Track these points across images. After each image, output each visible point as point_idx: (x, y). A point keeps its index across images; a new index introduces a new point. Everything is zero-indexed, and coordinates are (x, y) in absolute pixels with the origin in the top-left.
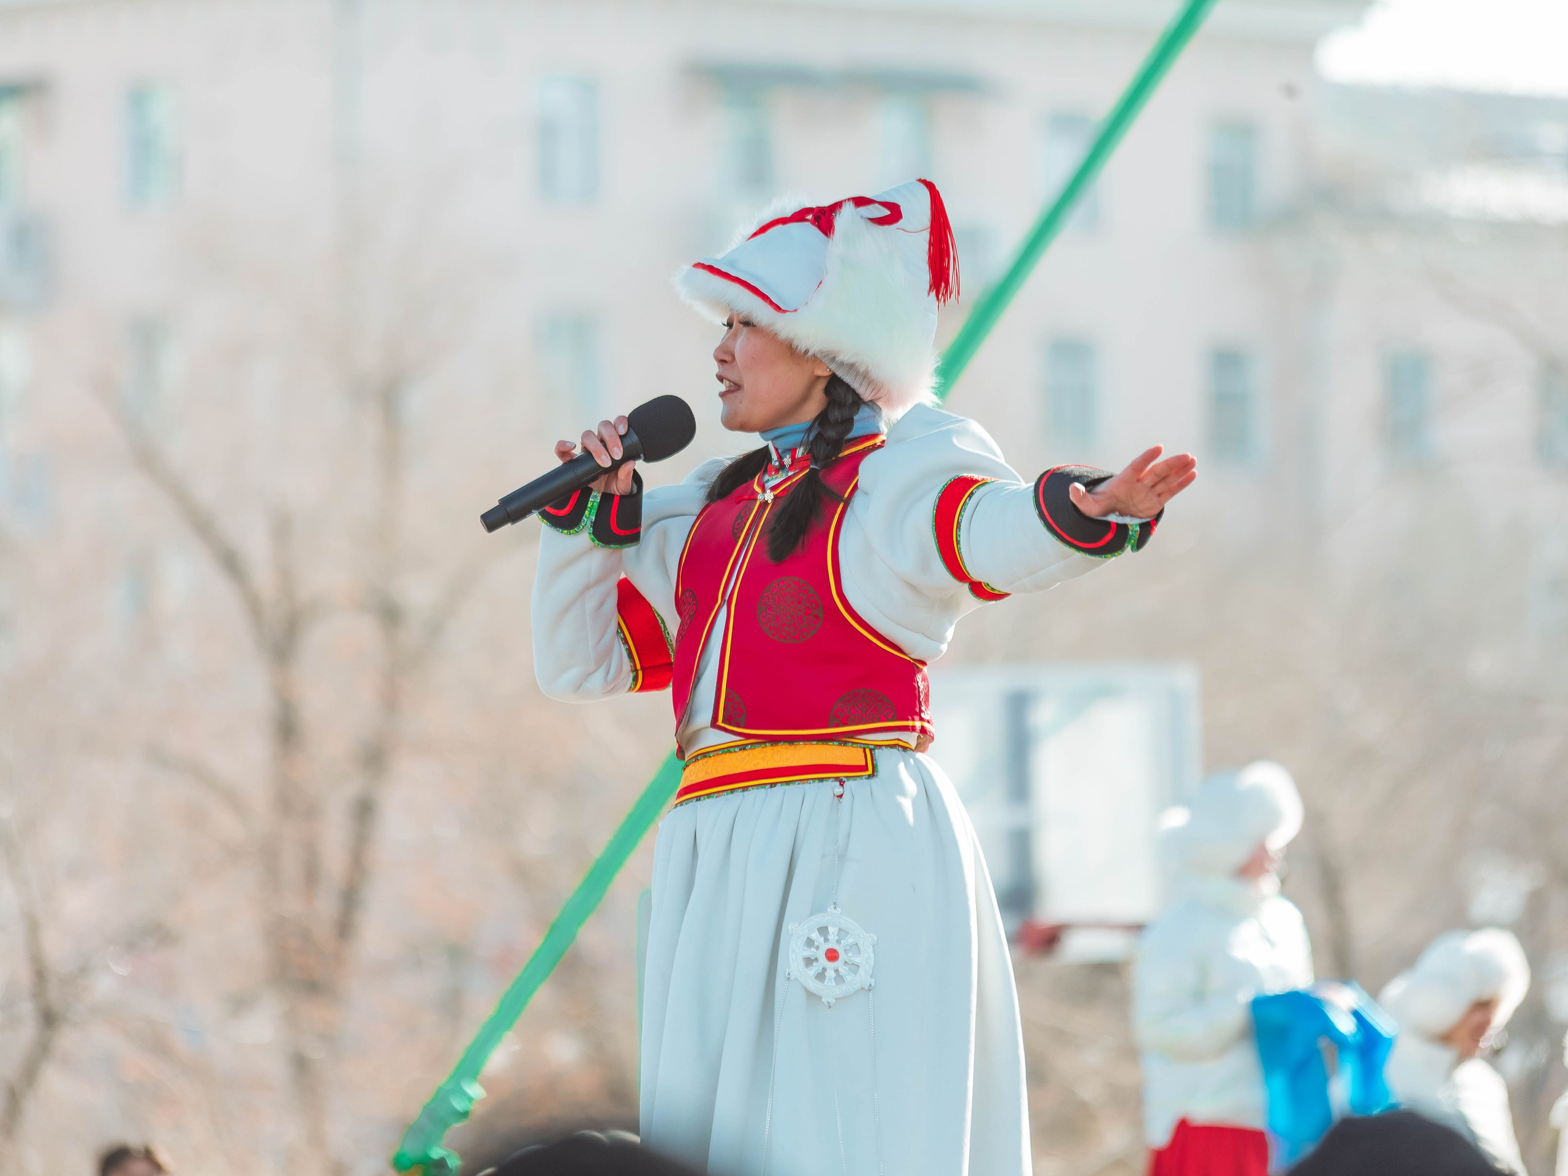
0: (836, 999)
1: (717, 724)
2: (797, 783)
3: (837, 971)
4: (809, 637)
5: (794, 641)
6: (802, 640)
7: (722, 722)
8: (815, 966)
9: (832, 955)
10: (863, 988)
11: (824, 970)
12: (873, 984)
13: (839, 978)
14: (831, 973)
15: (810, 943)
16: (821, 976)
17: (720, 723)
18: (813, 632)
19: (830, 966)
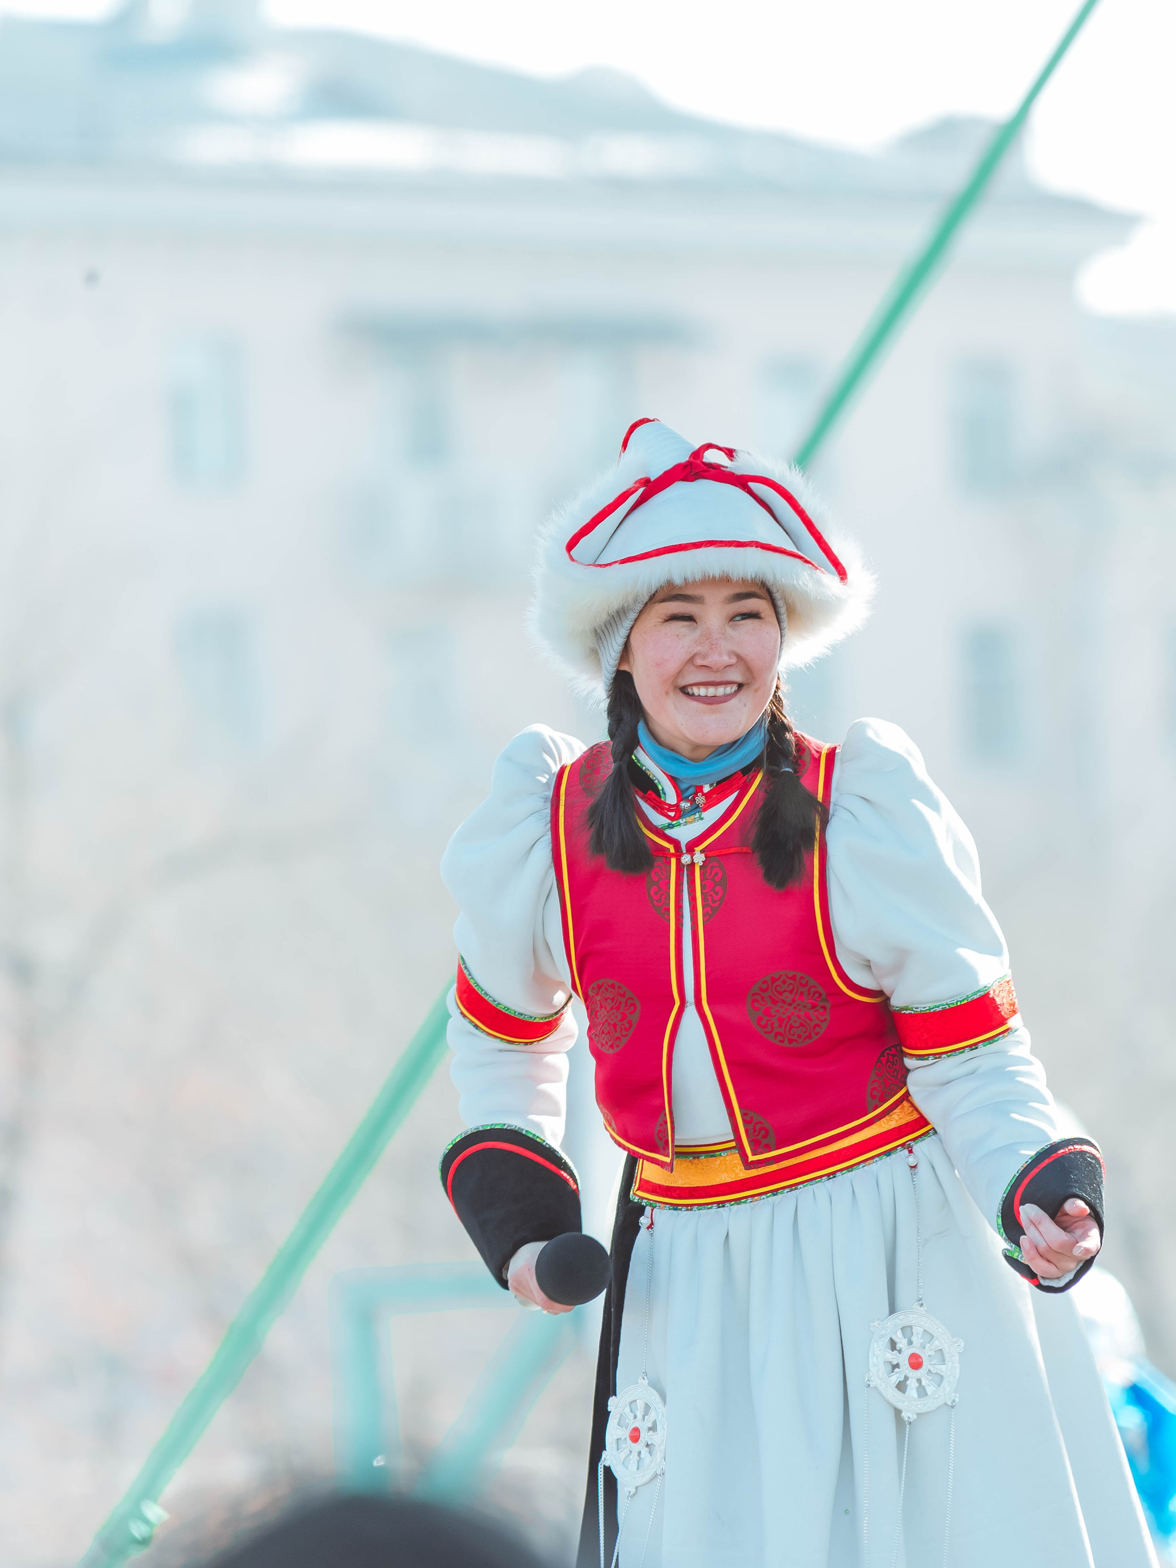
0: (918, 1414)
1: (750, 1161)
2: (861, 1166)
3: (919, 1381)
4: (822, 1031)
5: (808, 1041)
6: (815, 1038)
7: (753, 1154)
8: (897, 1373)
9: (916, 1363)
10: (946, 1404)
11: (906, 1378)
12: (957, 1400)
13: (922, 1391)
14: (912, 1384)
15: (893, 1345)
16: (901, 1387)
17: (751, 1158)
18: (824, 1025)
19: (914, 1374)
